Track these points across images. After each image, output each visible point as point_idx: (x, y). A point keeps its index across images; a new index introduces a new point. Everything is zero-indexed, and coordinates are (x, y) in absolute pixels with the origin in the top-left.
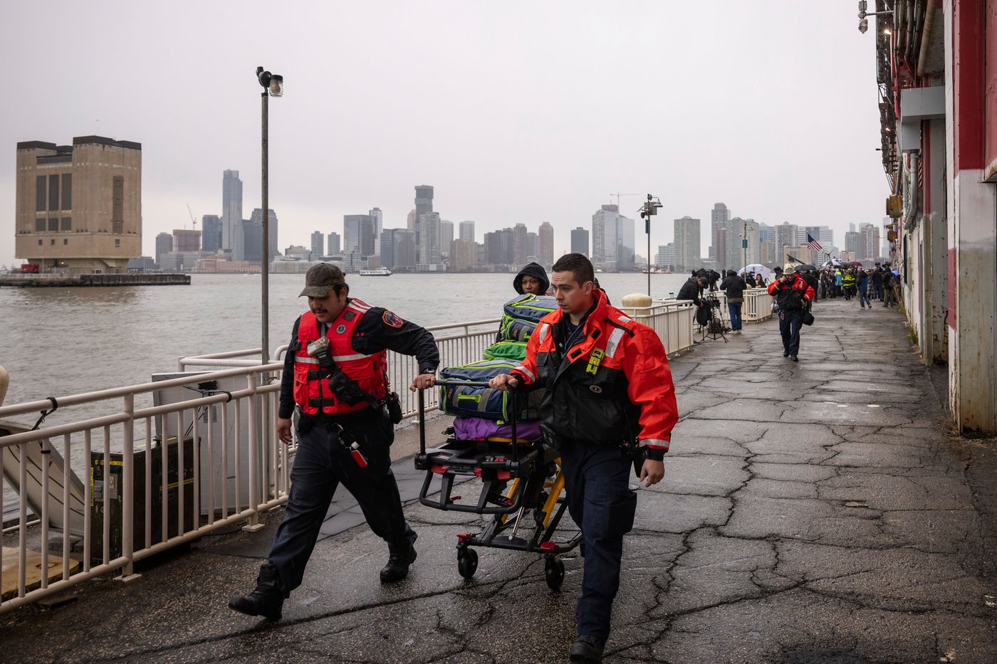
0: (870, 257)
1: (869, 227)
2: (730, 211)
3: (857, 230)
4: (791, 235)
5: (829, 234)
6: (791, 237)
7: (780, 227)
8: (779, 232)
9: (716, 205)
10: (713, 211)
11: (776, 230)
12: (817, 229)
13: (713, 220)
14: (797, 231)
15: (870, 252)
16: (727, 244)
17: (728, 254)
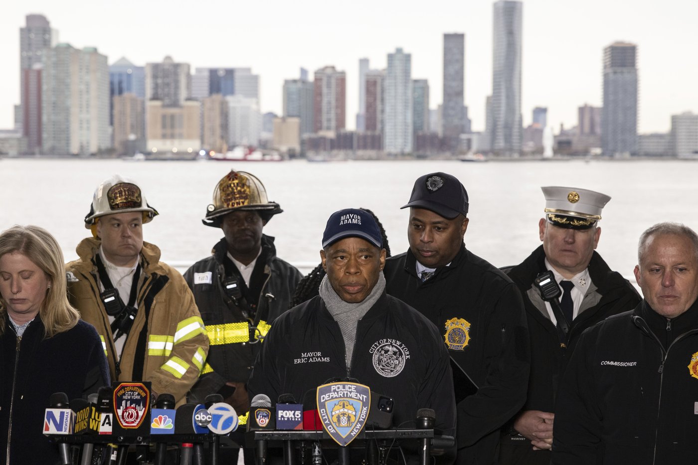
0: (328, 128)
1: (329, 71)
2: (57, 31)
3: (311, 78)
4: (177, 82)
5: (253, 83)
6: (177, 88)
7: (156, 67)
8: (155, 77)
9: (30, 18)
10: (22, 30)
11: (149, 73)
12: (230, 72)
13: (22, 49)
14: (189, 76)
15: (329, 120)
16: (44, 98)
17: (45, 118)
